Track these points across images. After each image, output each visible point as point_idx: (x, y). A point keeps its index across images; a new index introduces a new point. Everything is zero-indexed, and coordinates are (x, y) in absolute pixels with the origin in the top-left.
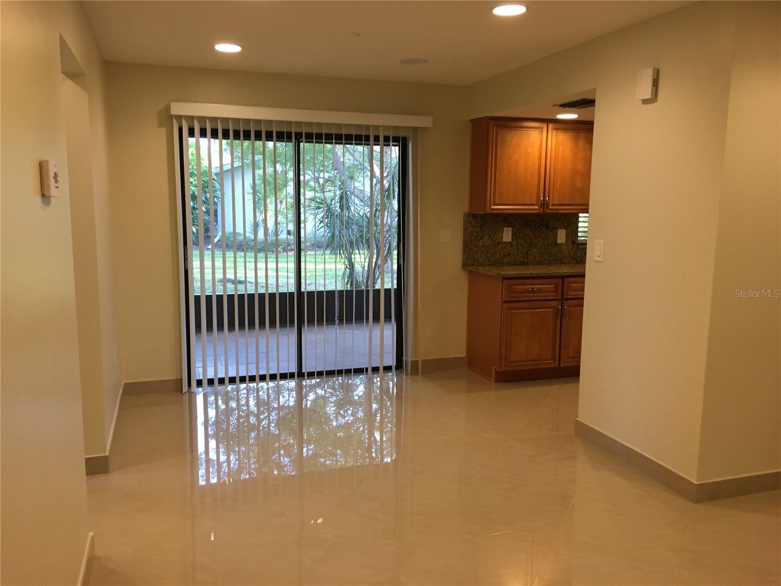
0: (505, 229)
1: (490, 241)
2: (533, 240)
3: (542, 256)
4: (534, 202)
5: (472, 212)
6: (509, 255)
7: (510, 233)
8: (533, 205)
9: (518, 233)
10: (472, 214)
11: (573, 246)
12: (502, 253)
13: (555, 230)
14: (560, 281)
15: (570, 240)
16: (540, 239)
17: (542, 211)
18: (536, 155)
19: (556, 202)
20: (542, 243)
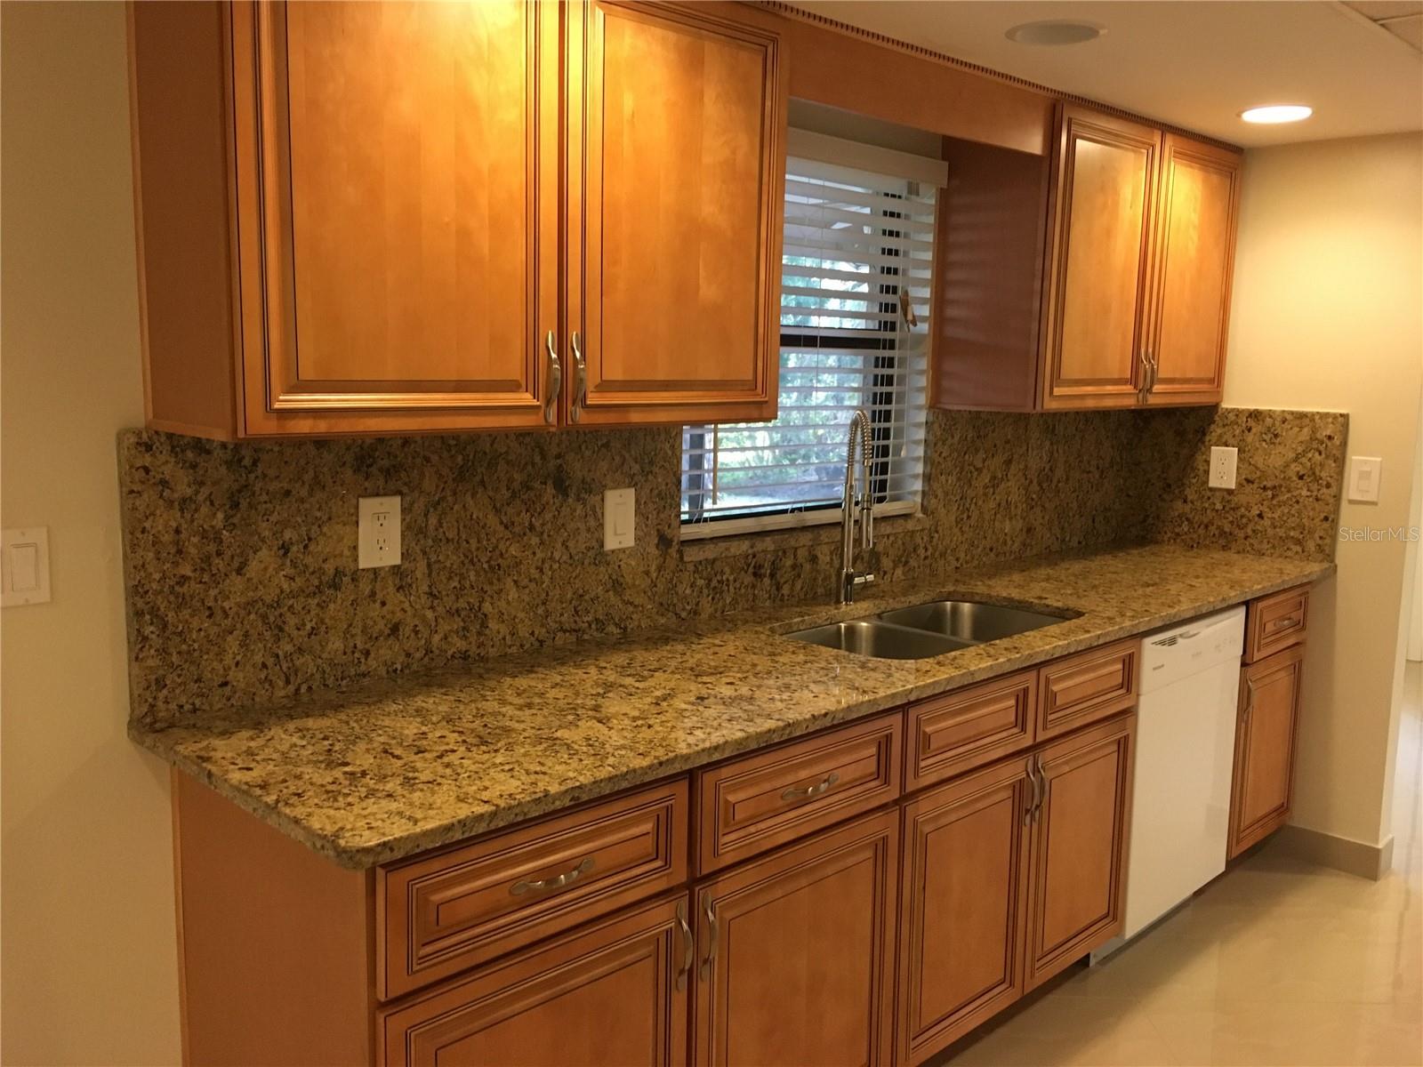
0: (368, 506)
1: (289, 571)
2: (502, 546)
3: (547, 614)
4: (515, 371)
5: (167, 426)
6: (395, 629)
7: (394, 526)
8: (513, 386)
9: (433, 521)
10: (170, 436)
11: (664, 555)
12: (357, 631)
13: (592, 490)
14: (682, 788)
15: (654, 533)
16: (535, 540)
17: (553, 418)
18: (512, 115)
19: (615, 373)
20: (540, 555)
